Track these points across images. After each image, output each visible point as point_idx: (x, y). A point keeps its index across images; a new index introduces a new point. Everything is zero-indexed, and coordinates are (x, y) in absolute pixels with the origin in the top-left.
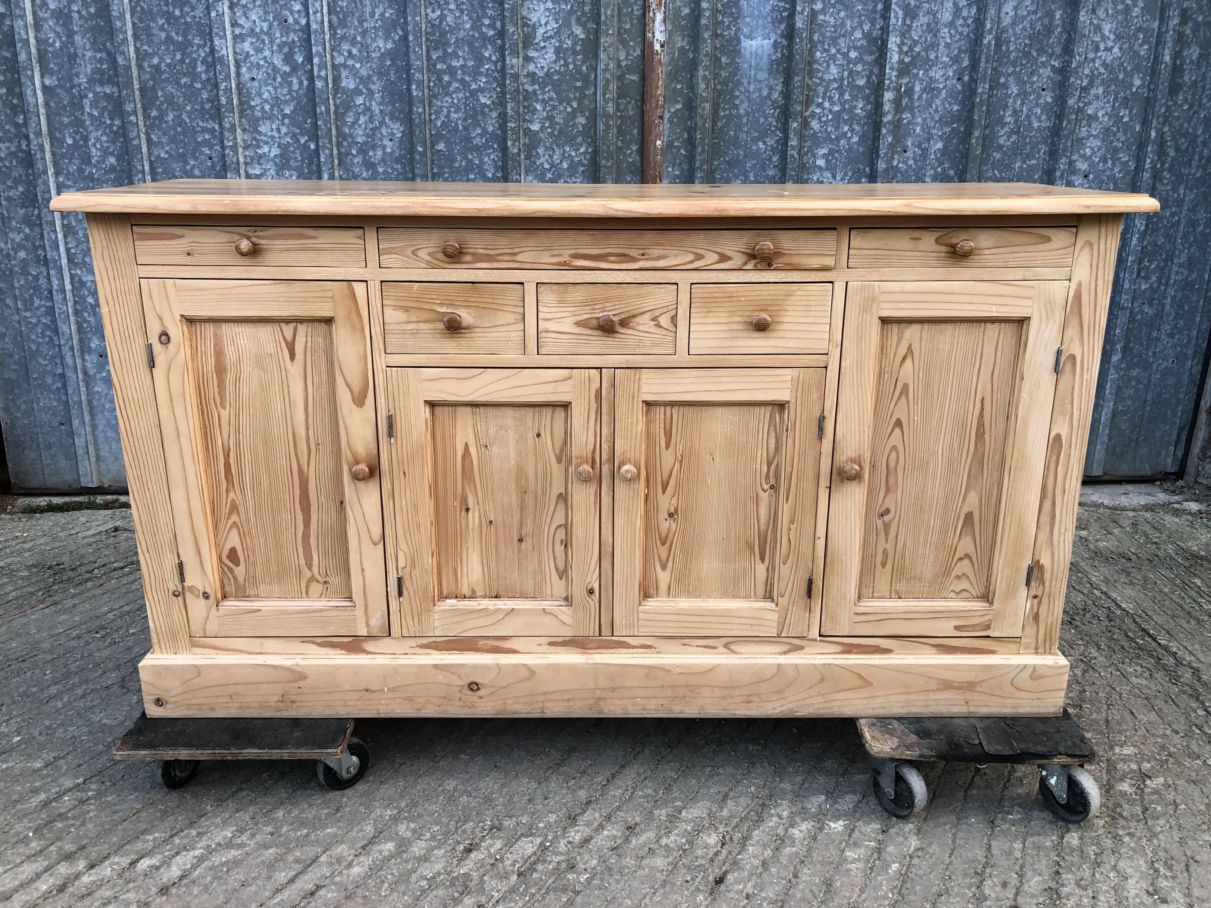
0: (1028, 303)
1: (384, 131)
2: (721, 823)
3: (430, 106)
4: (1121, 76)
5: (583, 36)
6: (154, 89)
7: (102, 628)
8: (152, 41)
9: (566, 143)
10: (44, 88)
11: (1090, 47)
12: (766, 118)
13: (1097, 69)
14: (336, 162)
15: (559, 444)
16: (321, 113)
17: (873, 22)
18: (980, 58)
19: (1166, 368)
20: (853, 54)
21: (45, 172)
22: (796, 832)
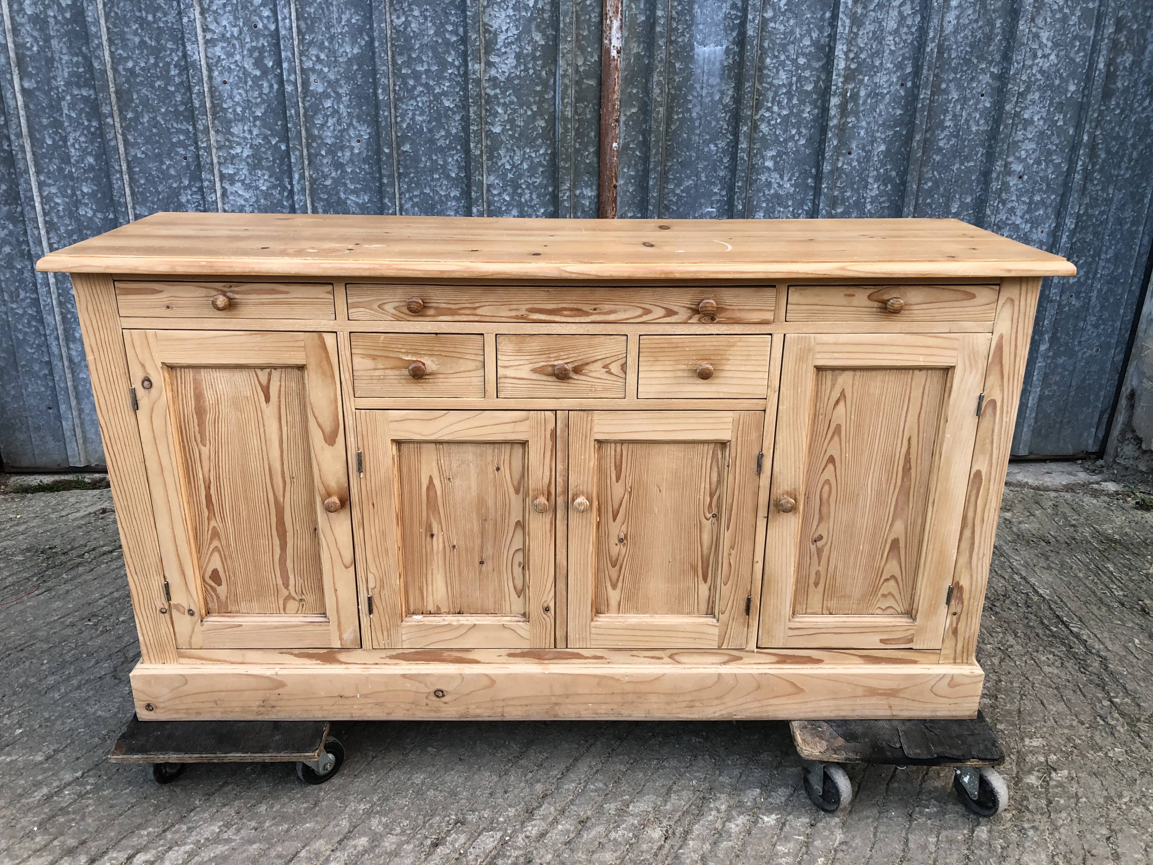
0: (953, 353)
1: (352, 132)
2: (665, 817)
3: (396, 109)
4: (1057, 82)
5: (543, 43)
6: (129, 92)
7: (95, 615)
8: (126, 45)
9: (526, 145)
10: (23, 90)
11: (1028, 55)
12: (718, 121)
13: (1034, 75)
14: (306, 162)
15: (517, 476)
16: (291, 116)
17: (821, 30)
18: (923, 65)
19: (1091, 356)
20: (802, 61)
21: (27, 171)
22: (732, 827)
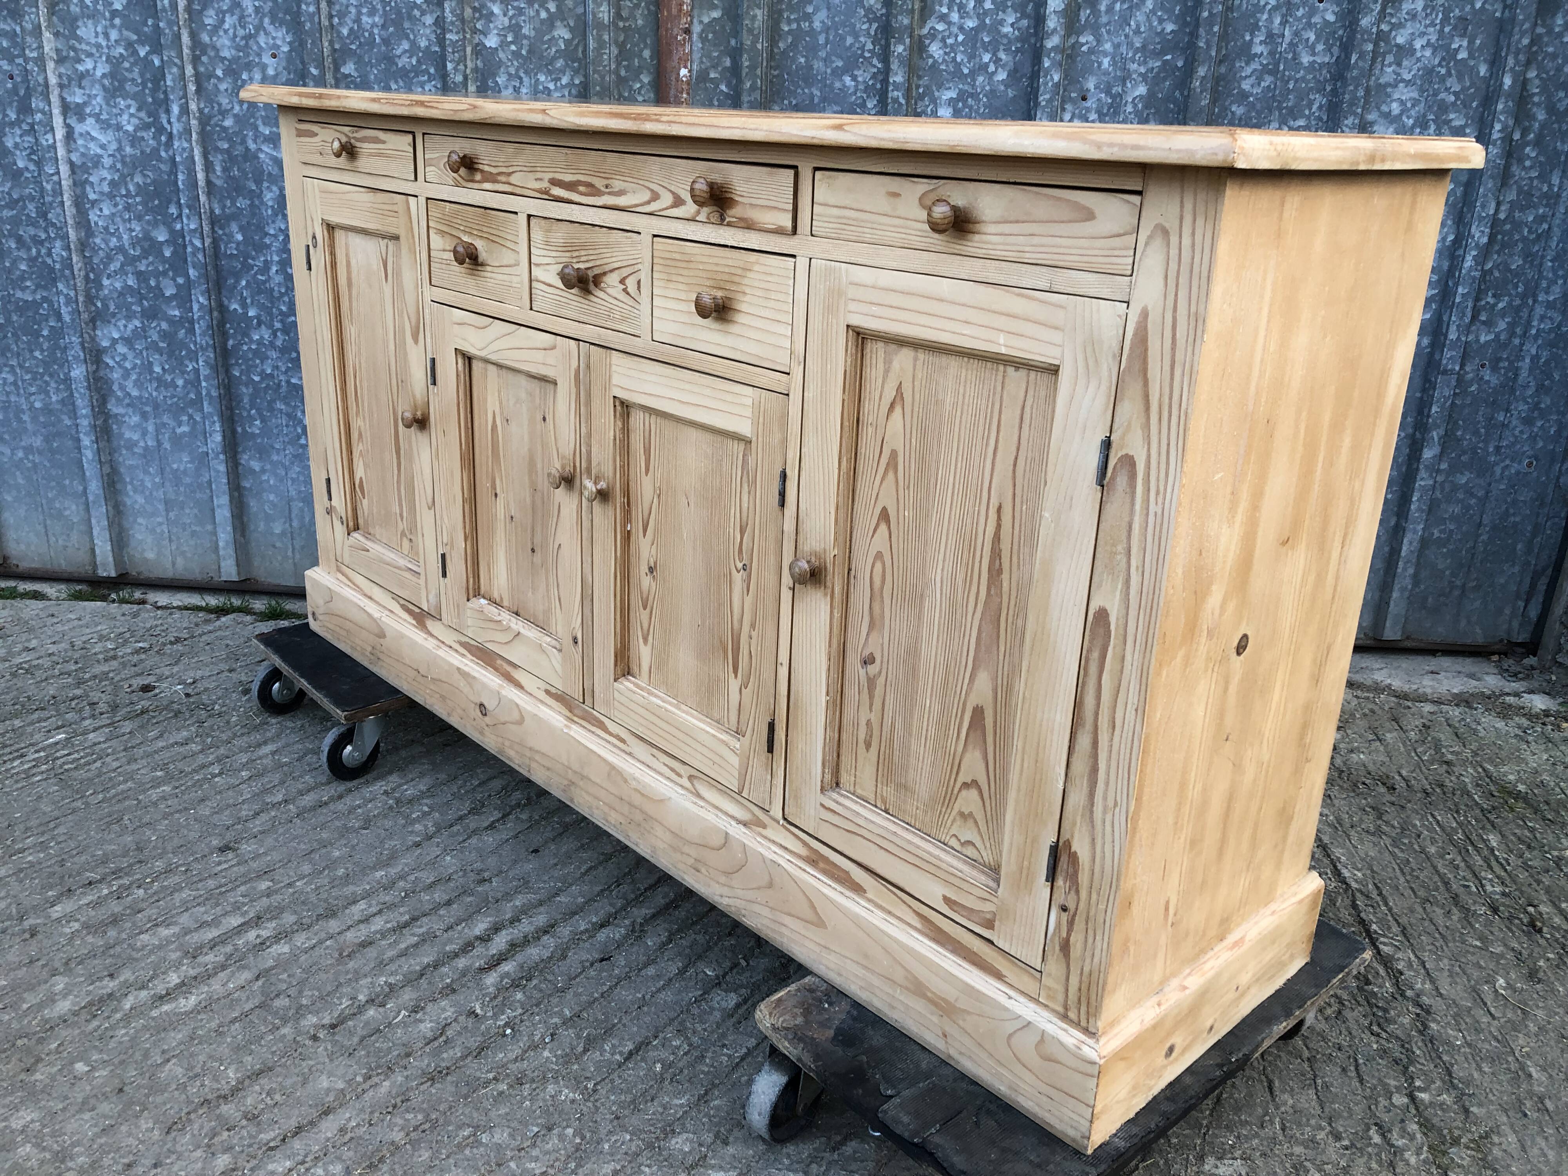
1: (262, 40)
9: (539, 70)
12: (856, 37)
14: (192, 88)
16: (164, 10)
19: (1518, 473)
